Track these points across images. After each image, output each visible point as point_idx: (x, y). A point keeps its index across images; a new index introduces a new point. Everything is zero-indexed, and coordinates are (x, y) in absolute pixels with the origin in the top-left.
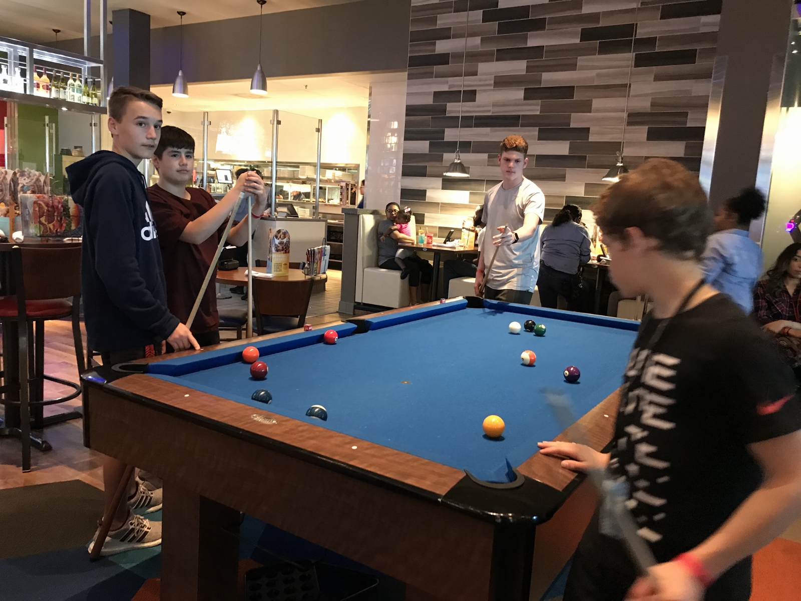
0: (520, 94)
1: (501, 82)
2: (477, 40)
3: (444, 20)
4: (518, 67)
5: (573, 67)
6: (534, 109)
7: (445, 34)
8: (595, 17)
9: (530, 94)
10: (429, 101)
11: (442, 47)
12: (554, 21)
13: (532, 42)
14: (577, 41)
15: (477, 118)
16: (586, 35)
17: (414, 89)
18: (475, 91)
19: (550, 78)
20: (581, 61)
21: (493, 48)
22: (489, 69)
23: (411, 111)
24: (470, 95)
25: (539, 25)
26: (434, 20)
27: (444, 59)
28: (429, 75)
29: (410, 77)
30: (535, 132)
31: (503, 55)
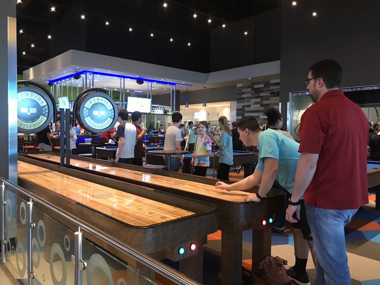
0: (259, 106)
1: (256, 103)
2: (250, 94)
3: (243, 90)
4: (258, 100)
5: (269, 100)
6: (262, 109)
7: (244, 93)
8: (272, 90)
9: (261, 106)
10: (241, 107)
11: (243, 96)
12: (265, 91)
13: (261, 95)
14: (269, 94)
15: (251, 111)
16: (271, 93)
17: (238, 105)
18: (250, 105)
19: (265, 102)
20: (271, 99)
21: (253, 96)
22: (253, 100)
23: (237, 110)
24: (249, 106)
25: (262, 91)
26: (242, 90)
27: (244, 98)
28: (241, 102)
29: (237, 102)
30: (263, 113)
31: (256, 98)
